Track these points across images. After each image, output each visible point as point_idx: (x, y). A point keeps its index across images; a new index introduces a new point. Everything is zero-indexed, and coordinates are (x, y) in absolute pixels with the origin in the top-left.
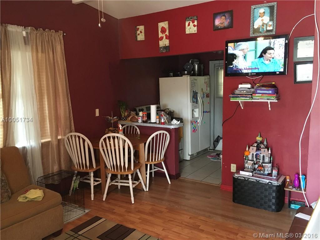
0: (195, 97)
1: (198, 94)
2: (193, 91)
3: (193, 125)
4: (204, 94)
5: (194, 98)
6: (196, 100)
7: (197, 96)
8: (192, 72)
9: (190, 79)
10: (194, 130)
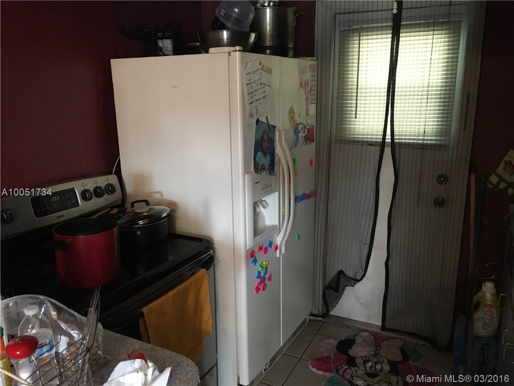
0: (265, 144)
1: (277, 133)
2: (258, 121)
3: (259, 263)
4: (296, 132)
5: (260, 154)
6: (268, 156)
7: (272, 141)
8: (253, 36)
9: (244, 64)
10: (261, 283)
